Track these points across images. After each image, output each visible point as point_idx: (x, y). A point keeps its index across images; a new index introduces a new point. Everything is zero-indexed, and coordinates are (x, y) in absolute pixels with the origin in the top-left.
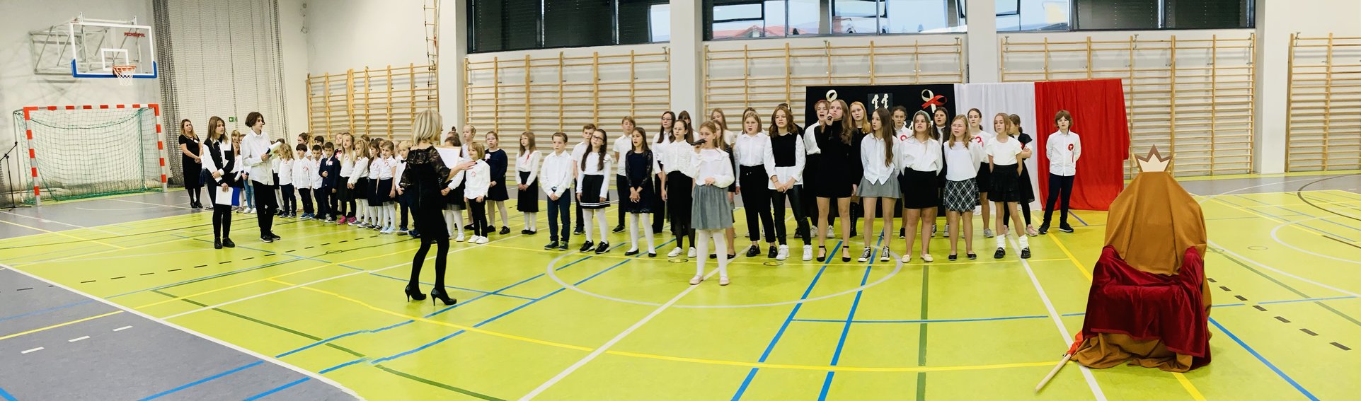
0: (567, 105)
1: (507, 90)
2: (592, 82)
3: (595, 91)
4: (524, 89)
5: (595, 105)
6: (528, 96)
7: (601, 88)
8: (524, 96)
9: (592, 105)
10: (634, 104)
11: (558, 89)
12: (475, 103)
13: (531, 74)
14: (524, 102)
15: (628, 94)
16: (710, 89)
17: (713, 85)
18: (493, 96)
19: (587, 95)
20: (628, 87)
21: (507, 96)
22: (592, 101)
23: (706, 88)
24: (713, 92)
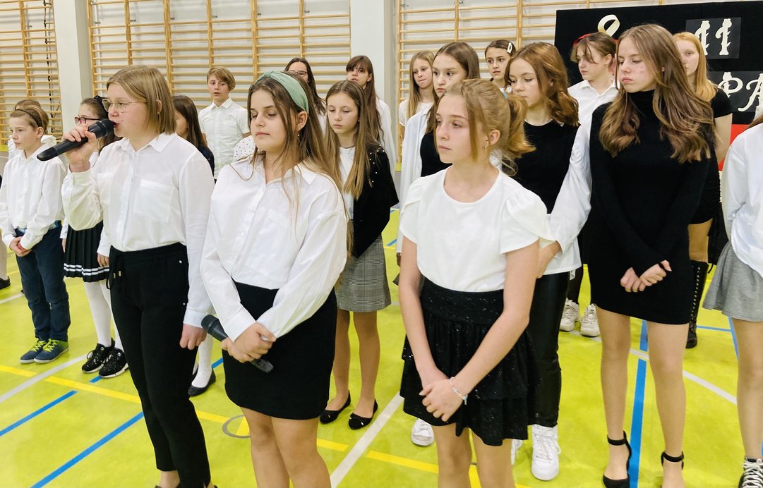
0: (219, 49)
1: (143, 30)
2: (249, 18)
3: (254, 30)
4: (162, 29)
5: (254, 48)
6: (168, 39)
7: (261, 25)
8: (163, 37)
9: (251, 48)
10: (303, 47)
11: (206, 27)
12: (104, 48)
13: (171, 9)
14: (164, 46)
15: (297, 32)
16: (405, 24)
17: (410, 18)
18: (124, 39)
19: (245, 34)
20: (297, 23)
21: (144, 38)
22: (251, 43)
23: (400, 23)
24: (410, 28)
